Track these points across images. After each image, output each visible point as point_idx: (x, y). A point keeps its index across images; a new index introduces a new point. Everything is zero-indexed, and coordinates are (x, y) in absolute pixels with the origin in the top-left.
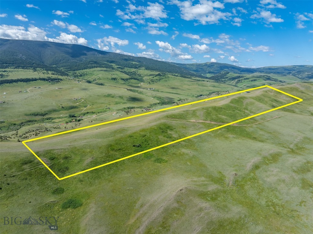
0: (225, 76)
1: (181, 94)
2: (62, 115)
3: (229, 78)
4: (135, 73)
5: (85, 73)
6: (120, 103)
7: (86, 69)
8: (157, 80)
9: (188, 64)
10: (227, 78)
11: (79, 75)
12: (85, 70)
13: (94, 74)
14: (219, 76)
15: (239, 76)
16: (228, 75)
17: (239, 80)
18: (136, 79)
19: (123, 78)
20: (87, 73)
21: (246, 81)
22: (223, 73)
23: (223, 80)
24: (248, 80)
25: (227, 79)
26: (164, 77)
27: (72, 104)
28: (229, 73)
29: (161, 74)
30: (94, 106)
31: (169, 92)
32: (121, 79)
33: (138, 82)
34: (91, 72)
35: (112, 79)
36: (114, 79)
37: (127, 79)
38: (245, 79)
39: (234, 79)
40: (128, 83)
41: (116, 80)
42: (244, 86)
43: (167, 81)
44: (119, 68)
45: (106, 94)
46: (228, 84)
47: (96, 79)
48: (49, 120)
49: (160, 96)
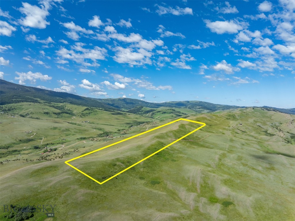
0: (141, 109)
1: (115, 126)
2: (25, 148)
3: (144, 111)
4: (63, 107)
5: (13, 107)
6: (70, 135)
7: (12, 103)
8: (87, 113)
9: (103, 99)
10: (142, 111)
11: (7, 109)
12: (11, 105)
13: (23, 109)
14: (136, 110)
15: (152, 110)
16: (143, 109)
17: (153, 113)
18: (68, 113)
19: (55, 112)
20: (16, 108)
21: (158, 113)
22: (139, 107)
23: (139, 113)
24: (160, 113)
25: (142, 113)
26: (93, 111)
27: (28, 138)
28: (143, 107)
29: (90, 109)
30: (47, 138)
31: (104, 124)
32: (54, 113)
33: (70, 116)
34: (20, 107)
35: (44, 113)
36: (47, 113)
37: (59, 114)
38: (157, 112)
39: (148, 112)
40: (61, 116)
41: (49, 114)
42: (159, 117)
43: (96, 114)
44: (46, 102)
45: (52, 127)
46: (145, 116)
47: (28, 113)
48: (16, 152)
49: (100, 128)
